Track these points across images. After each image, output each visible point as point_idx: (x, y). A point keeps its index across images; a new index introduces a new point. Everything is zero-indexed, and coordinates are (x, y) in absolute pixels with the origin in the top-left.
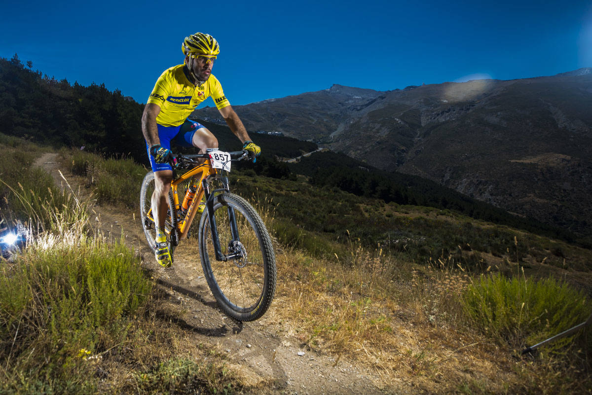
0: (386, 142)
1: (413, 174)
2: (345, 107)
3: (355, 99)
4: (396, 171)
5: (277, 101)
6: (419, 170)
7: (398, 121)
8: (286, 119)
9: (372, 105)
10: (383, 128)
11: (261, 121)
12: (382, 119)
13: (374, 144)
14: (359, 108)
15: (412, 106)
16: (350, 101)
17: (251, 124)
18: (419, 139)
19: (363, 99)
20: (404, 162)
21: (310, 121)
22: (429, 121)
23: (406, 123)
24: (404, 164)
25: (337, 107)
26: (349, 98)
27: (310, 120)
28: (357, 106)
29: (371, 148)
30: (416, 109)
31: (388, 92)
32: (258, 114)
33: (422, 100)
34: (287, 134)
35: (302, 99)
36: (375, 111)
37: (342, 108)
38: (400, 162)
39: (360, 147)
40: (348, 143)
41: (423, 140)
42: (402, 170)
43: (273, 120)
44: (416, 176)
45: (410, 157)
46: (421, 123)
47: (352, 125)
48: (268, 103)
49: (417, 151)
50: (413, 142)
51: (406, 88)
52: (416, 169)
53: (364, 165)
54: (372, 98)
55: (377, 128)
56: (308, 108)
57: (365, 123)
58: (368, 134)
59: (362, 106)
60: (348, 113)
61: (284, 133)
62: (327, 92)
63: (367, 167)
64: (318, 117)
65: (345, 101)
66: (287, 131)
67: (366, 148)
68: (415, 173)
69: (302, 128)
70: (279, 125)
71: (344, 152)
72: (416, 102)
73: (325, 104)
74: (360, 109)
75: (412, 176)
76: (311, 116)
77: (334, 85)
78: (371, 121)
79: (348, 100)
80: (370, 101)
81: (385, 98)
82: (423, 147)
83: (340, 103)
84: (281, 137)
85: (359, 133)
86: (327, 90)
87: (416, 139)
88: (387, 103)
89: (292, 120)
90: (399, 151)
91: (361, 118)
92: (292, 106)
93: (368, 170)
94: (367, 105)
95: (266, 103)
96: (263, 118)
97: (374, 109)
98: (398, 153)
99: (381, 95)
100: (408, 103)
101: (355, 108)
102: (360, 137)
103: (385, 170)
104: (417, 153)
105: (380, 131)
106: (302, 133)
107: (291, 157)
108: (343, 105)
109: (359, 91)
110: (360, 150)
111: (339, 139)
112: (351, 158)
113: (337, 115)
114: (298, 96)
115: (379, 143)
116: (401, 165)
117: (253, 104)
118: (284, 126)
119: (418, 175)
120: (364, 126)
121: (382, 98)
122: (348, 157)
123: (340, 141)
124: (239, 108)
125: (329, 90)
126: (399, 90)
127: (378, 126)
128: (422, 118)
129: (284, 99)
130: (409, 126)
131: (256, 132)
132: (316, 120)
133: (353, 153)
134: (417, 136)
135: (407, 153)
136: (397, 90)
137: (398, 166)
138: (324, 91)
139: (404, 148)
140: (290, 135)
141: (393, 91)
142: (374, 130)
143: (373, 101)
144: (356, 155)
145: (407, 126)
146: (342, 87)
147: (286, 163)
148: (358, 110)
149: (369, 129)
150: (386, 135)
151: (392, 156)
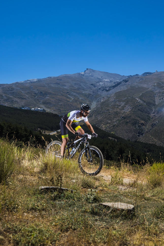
0: (129, 117)
1: (151, 143)
2: (96, 88)
3: (104, 81)
4: (138, 140)
5: (39, 81)
6: (155, 140)
7: (138, 100)
8: (47, 97)
9: (118, 87)
10: (127, 106)
11: (25, 99)
12: (126, 98)
13: (120, 119)
14: (107, 89)
15: (148, 88)
16: (101, 83)
17: (15, 101)
18: (154, 114)
19: (111, 81)
20: (143, 134)
21: (68, 100)
22: (161, 100)
23: (144, 101)
24: (143, 135)
25: (90, 88)
26: (100, 81)
27: (68, 98)
28: (106, 87)
29: (118, 122)
30: (151, 91)
31: (130, 77)
32: (22, 92)
33: (155, 84)
34: (48, 110)
35: (61, 80)
36: (120, 91)
37: (94, 88)
38: (140, 133)
39: (109, 121)
40: (99, 118)
41: (157, 115)
42: (142, 139)
43: (36, 97)
44: (153, 144)
45: (147, 129)
46: (155, 102)
47: (103, 103)
48: (31, 83)
49: (153, 124)
50: (150, 117)
51: (143, 74)
52: (153, 139)
53: (113, 136)
54: (118, 81)
55: (122, 105)
56: (65, 88)
57: (112, 101)
58: (115, 110)
59: (110, 87)
60: (99, 93)
61: (46, 109)
62: (82, 74)
63: (115, 138)
64: (75, 96)
65: (97, 83)
66: (49, 108)
67: (114, 122)
68: (152, 142)
69: (61, 105)
70: (41, 102)
71: (97, 126)
72: (151, 85)
73: (80, 85)
74: (109, 90)
75: (150, 144)
76: (69, 95)
77: (87, 69)
78: (118, 100)
79: (98, 82)
80: (116, 83)
81: (128, 81)
82: (157, 121)
83: (92, 85)
84: (44, 113)
85: (108, 110)
86: (82, 73)
87: (152, 115)
88: (130, 86)
89: (53, 98)
90: (139, 124)
91: (110, 97)
92: (52, 85)
93: (116, 140)
94: (114, 87)
95: (29, 83)
96: (27, 96)
97: (120, 90)
98: (139, 126)
99: (124, 79)
100: (145, 86)
101: (104, 89)
102: (109, 112)
103: (129, 140)
104: (153, 125)
105: (125, 108)
106: (61, 109)
107: (52, 130)
108: (95, 86)
109: (108, 74)
110: (110, 123)
111: (93, 115)
112: (103, 130)
113: (90, 94)
114: (58, 77)
115: (124, 118)
116: (141, 135)
117: (17, 83)
118: (44, 103)
119: (154, 143)
120: (112, 104)
121: (126, 81)
122: (100, 129)
123: (93, 116)
124: (5, 86)
125: (83, 73)
126: (138, 75)
127: (123, 104)
128: (156, 98)
129: (45, 80)
130: (147, 104)
131: (20, 108)
132: (73, 99)
133: (104, 126)
134: (153, 112)
135: (146, 126)
136: (137, 75)
137: (139, 136)
138: (79, 74)
139: (143, 122)
140: (51, 111)
141: (134, 75)
142: (120, 107)
143: (119, 84)
144: (106, 128)
145: (145, 104)
146: (94, 71)
147: (48, 135)
148: (107, 91)
149: (116, 107)
150: (129, 112)
151: (135, 128)
